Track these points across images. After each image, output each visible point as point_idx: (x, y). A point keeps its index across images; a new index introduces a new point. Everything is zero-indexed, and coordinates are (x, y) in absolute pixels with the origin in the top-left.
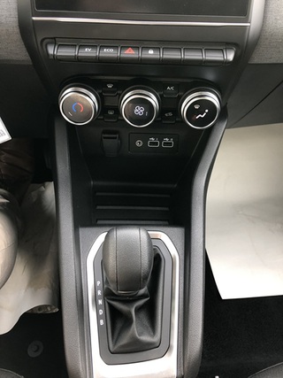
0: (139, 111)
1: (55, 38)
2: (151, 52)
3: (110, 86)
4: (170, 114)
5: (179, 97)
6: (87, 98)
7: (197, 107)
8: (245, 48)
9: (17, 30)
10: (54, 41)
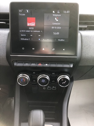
0: (43, 81)
1: (17, 61)
2: (46, 65)
3: (34, 73)
4: (54, 81)
5: (57, 76)
6: (26, 77)
7: (62, 80)
8: (76, 63)
9: (5, 58)
10: (16, 61)
